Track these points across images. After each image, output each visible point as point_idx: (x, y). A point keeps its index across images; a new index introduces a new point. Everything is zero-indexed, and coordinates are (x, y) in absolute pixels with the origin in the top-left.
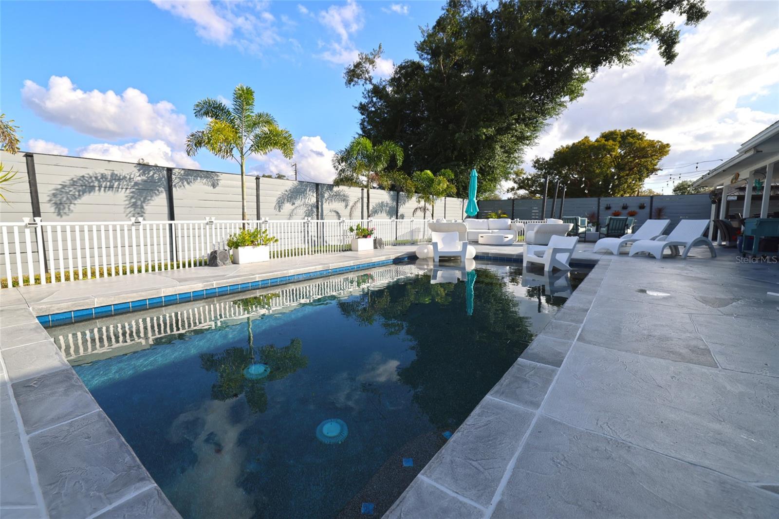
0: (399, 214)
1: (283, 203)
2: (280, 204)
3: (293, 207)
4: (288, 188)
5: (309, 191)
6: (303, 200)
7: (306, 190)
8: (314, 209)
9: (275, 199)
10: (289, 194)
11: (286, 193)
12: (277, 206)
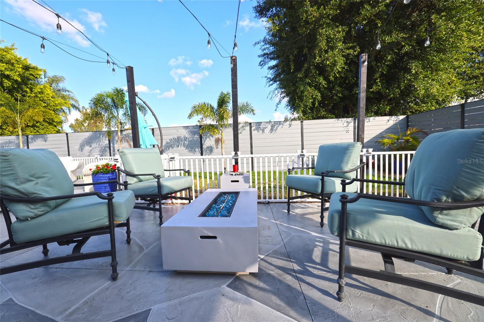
0: (204, 147)
1: (84, 146)
2: (82, 148)
3: (91, 148)
4: (86, 137)
5: (102, 137)
6: (98, 143)
7: (99, 137)
8: (107, 149)
9: (79, 145)
10: (87, 141)
11: (86, 140)
12: (80, 149)
